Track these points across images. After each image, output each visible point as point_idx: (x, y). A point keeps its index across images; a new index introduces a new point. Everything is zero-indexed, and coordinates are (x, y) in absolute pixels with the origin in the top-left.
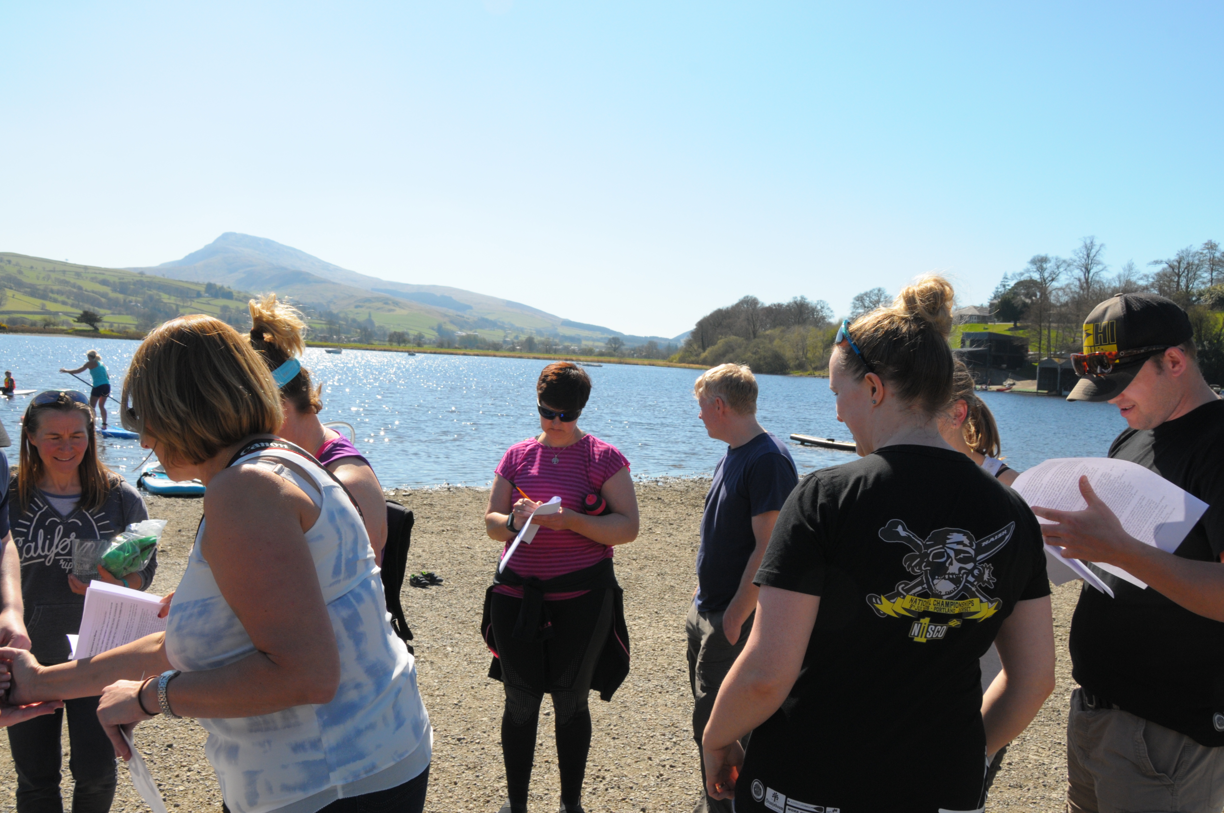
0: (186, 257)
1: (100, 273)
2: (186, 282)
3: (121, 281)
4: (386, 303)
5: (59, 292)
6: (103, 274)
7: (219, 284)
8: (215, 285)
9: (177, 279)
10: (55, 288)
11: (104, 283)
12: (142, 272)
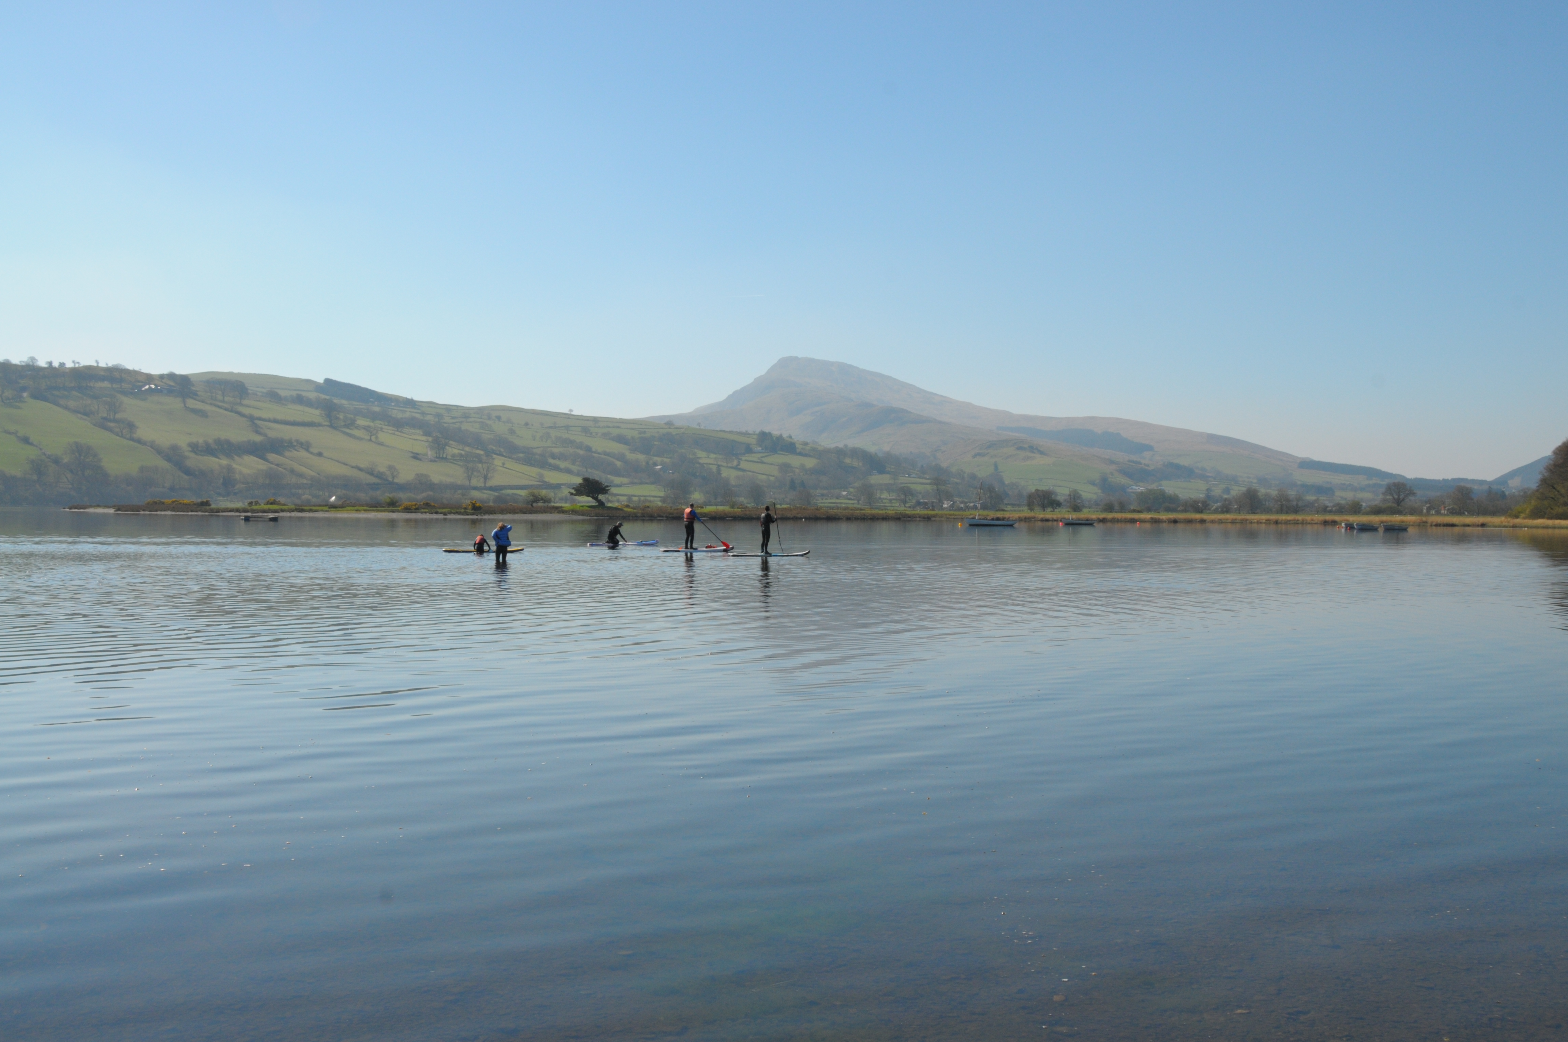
0: (730, 397)
1: (614, 427)
2: (730, 432)
3: (642, 435)
4: (1020, 448)
5: (562, 457)
6: (619, 427)
7: (776, 433)
8: (770, 433)
9: (718, 429)
10: (556, 450)
11: (621, 439)
12: (669, 422)
